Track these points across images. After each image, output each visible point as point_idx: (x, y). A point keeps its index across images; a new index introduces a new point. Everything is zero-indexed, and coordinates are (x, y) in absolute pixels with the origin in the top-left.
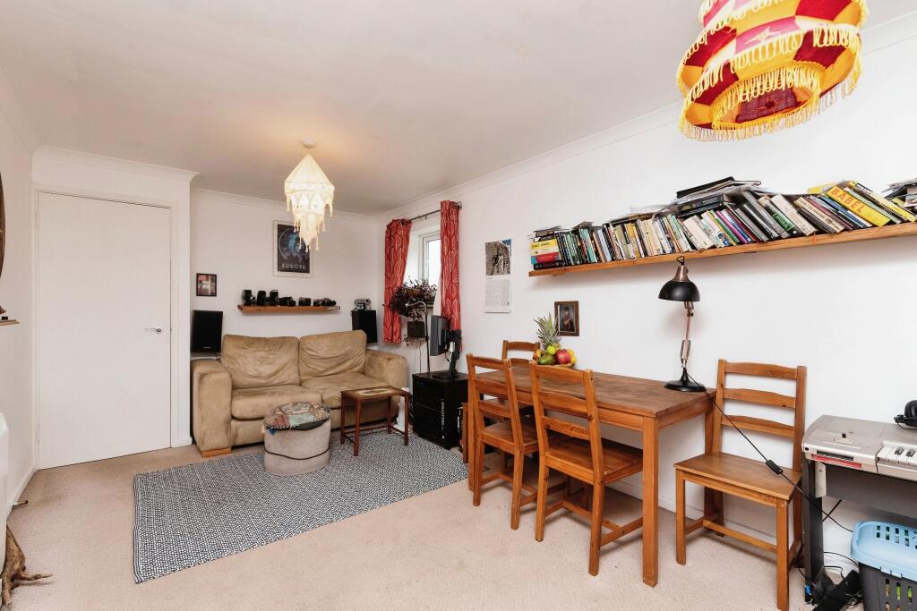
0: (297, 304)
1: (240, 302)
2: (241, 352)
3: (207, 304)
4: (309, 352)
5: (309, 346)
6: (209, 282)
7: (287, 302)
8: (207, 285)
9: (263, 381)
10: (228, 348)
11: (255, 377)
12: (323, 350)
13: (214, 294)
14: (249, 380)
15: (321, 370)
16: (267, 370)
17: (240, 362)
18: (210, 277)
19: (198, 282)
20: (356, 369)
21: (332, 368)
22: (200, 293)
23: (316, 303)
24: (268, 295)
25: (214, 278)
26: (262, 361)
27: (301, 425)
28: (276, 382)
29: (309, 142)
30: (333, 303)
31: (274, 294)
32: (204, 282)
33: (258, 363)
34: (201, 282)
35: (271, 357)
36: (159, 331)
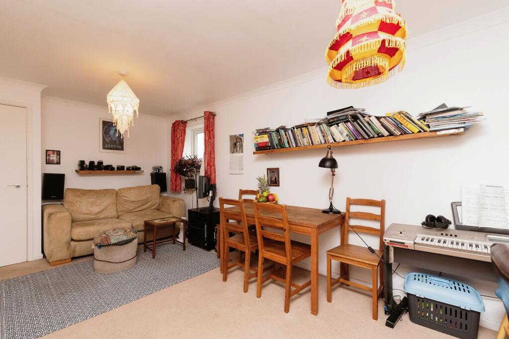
0: (116, 169)
1: (77, 168)
2: (78, 199)
3: (53, 169)
4: (123, 198)
5: (124, 195)
6: (55, 155)
7: (109, 168)
8: (54, 157)
9: (93, 217)
10: (68, 196)
11: (88, 214)
12: (132, 196)
13: (59, 163)
14: (83, 216)
15: (132, 208)
16: (96, 209)
17: (77, 205)
18: (55, 152)
19: (47, 155)
20: (155, 207)
21: (138, 207)
22: (48, 162)
23: (128, 169)
24: (96, 164)
25: (58, 153)
26: (93, 204)
27: (120, 242)
28: (102, 216)
29: (123, 72)
30: (139, 169)
31: (100, 163)
32: (51, 155)
33: (90, 205)
34: (49, 155)
35: (98, 201)
36: (18, 187)
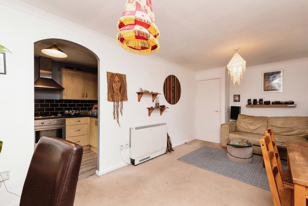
0: (271, 103)
1: (247, 103)
2: (243, 120)
3: (236, 104)
4: (271, 123)
5: (271, 121)
6: (237, 97)
7: (267, 103)
8: (237, 98)
9: (250, 131)
10: (239, 117)
11: (246, 129)
12: (279, 123)
13: (239, 101)
14: (244, 130)
15: (278, 132)
16: (252, 127)
17: (242, 123)
18: (238, 96)
19: (234, 97)
20: (302, 136)
21: (284, 132)
22: (235, 101)
24: (258, 101)
25: (239, 96)
26: (251, 124)
28: (255, 132)
29: (236, 48)
30: (292, 103)
31: (261, 100)
32: (236, 97)
33: (249, 125)
34: (235, 97)
35: (255, 123)
36: (217, 111)
